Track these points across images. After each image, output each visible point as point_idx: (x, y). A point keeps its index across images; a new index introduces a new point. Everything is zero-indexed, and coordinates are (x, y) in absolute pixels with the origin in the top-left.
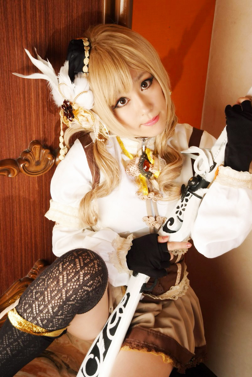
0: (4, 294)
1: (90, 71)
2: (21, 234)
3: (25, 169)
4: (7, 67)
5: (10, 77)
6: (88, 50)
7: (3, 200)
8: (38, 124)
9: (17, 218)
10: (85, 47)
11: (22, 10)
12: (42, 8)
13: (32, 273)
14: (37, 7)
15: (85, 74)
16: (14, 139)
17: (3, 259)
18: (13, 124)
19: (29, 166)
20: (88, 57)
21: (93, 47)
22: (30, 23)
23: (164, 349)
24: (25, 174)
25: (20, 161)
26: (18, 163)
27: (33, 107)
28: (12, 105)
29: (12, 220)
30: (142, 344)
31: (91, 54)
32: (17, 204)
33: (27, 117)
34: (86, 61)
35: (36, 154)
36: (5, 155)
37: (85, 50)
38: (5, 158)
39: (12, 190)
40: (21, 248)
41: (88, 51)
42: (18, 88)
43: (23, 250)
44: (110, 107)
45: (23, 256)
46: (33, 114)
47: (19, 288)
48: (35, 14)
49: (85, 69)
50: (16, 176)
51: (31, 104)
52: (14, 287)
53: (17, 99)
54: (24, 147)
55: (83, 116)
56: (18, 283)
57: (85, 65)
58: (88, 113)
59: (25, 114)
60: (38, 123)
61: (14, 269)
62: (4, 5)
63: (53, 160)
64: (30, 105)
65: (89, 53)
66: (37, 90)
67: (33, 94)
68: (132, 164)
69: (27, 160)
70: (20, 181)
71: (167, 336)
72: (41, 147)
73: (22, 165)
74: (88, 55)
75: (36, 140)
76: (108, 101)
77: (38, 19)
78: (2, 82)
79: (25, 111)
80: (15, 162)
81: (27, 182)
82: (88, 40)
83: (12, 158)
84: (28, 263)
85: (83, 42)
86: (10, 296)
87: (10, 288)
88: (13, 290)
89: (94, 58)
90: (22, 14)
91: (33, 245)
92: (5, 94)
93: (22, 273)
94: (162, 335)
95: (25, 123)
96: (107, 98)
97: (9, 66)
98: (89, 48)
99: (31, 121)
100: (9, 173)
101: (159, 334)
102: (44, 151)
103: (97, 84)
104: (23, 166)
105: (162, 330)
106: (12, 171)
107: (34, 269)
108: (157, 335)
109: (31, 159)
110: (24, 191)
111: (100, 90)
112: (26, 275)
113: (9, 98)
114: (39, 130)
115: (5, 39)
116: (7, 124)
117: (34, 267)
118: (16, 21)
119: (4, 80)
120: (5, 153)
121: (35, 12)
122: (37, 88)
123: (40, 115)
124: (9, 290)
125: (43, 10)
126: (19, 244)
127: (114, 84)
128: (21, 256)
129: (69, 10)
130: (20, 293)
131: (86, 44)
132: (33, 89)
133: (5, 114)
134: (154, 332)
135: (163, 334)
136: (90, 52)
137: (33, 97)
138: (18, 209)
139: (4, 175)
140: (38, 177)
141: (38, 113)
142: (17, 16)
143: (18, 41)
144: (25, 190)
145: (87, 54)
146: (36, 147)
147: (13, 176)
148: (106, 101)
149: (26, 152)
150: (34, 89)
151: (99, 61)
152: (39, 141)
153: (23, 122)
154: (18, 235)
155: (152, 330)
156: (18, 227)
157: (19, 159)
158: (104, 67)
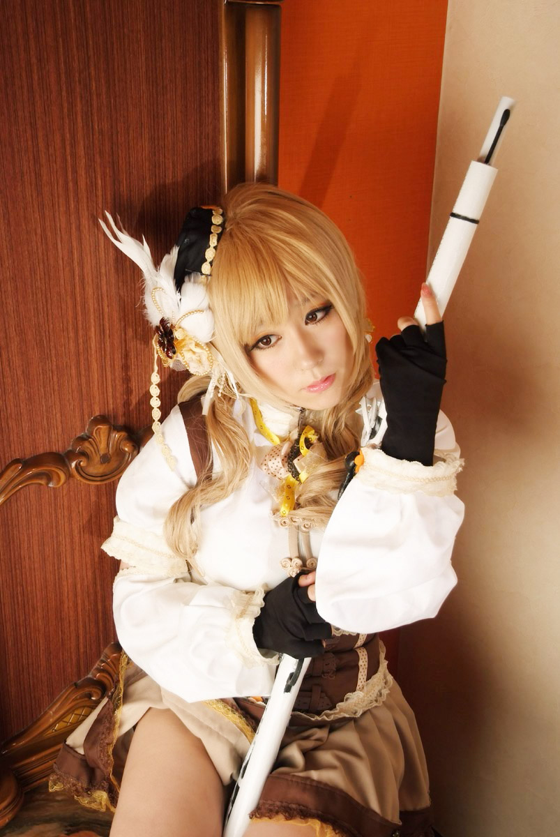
0: (46, 713)
1: (214, 274)
2: (76, 596)
3: (79, 468)
4: (43, 281)
5: (49, 301)
6: (218, 234)
7: (39, 531)
8: (105, 386)
9: (68, 565)
10: (212, 227)
11: (70, 178)
12: (108, 171)
13: (99, 670)
14: (98, 169)
15: (204, 276)
16: (58, 415)
17: (41, 645)
18: (56, 388)
19: (88, 465)
20: (215, 248)
21: (228, 230)
22: (85, 200)
23: (320, 812)
24: (81, 481)
25: (70, 455)
26: (67, 460)
27: (93, 352)
28: (53, 352)
29: (58, 569)
30: (277, 806)
31: (221, 241)
32: (67, 539)
33: (83, 372)
34: (210, 254)
35: (100, 442)
36: (42, 445)
37: (212, 233)
38: (41, 451)
39: (56, 512)
40: (77, 621)
41: (216, 235)
42: (65, 320)
43: (81, 625)
44: (241, 345)
45: (81, 637)
46: (95, 366)
47: (74, 700)
48: (94, 183)
49: (206, 268)
50: (65, 483)
51: (91, 349)
52: (64, 698)
53: (62, 340)
54: (78, 430)
55: (194, 353)
56: (72, 690)
57: (206, 260)
58: (202, 348)
59: (78, 367)
60: (105, 383)
61: (63, 663)
62: (35, 170)
63: (133, 451)
64: (87, 350)
65: (218, 240)
66: (101, 321)
67: (93, 329)
68: (274, 454)
69: (83, 454)
70: (71, 493)
71: (326, 785)
72: (110, 428)
73: (73, 464)
74: (216, 244)
75: (100, 416)
76: (238, 335)
77: (100, 193)
78: (34, 309)
79: (78, 362)
80: (61, 459)
81: (85, 496)
82: (223, 213)
83: (54, 451)
84: (91, 649)
85: (213, 215)
86: (57, 716)
87: (57, 701)
88: (62, 705)
89: (224, 252)
90: (71, 184)
91: (100, 615)
92: (40, 332)
93: (79, 671)
94: (314, 784)
95: (80, 385)
96: (236, 328)
97: (47, 280)
98: (220, 230)
99: (91, 379)
100: (49, 479)
101: (308, 782)
102: (116, 436)
103: (223, 300)
104: (76, 465)
105: (315, 775)
106: (55, 477)
107: (103, 662)
108: (305, 784)
109: (91, 450)
110: (79, 512)
111: (225, 313)
112: (88, 674)
113: (48, 338)
114: (105, 397)
115: (39, 231)
116: (44, 387)
117: (102, 658)
118: (58, 197)
119: (37, 307)
120: (41, 441)
121: (94, 180)
122: (101, 317)
123: (107, 369)
124: (55, 704)
125: (110, 176)
126: (72, 613)
127: (252, 308)
128: (78, 637)
129: (159, 173)
130: (77, 709)
131: (217, 220)
132: (92, 321)
133: (40, 368)
134: (299, 781)
135: (319, 782)
136: (220, 236)
137: (93, 335)
138: (68, 547)
139: (41, 484)
140: (106, 484)
141: (104, 364)
142: (60, 189)
143: (63, 233)
144: (81, 510)
145: (213, 241)
146: (100, 428)
147: (58, 484)
148: (235, 335)
149: (82, 439)
150: (95, 320)
151: (232, 258)
152: (107, 416)
153: (75, 382)
154: (70, 596)
155: (294, 776)
156: (70, 581)
157: (70, 452)
158: (238, 270)
